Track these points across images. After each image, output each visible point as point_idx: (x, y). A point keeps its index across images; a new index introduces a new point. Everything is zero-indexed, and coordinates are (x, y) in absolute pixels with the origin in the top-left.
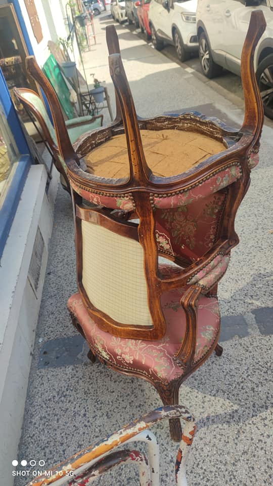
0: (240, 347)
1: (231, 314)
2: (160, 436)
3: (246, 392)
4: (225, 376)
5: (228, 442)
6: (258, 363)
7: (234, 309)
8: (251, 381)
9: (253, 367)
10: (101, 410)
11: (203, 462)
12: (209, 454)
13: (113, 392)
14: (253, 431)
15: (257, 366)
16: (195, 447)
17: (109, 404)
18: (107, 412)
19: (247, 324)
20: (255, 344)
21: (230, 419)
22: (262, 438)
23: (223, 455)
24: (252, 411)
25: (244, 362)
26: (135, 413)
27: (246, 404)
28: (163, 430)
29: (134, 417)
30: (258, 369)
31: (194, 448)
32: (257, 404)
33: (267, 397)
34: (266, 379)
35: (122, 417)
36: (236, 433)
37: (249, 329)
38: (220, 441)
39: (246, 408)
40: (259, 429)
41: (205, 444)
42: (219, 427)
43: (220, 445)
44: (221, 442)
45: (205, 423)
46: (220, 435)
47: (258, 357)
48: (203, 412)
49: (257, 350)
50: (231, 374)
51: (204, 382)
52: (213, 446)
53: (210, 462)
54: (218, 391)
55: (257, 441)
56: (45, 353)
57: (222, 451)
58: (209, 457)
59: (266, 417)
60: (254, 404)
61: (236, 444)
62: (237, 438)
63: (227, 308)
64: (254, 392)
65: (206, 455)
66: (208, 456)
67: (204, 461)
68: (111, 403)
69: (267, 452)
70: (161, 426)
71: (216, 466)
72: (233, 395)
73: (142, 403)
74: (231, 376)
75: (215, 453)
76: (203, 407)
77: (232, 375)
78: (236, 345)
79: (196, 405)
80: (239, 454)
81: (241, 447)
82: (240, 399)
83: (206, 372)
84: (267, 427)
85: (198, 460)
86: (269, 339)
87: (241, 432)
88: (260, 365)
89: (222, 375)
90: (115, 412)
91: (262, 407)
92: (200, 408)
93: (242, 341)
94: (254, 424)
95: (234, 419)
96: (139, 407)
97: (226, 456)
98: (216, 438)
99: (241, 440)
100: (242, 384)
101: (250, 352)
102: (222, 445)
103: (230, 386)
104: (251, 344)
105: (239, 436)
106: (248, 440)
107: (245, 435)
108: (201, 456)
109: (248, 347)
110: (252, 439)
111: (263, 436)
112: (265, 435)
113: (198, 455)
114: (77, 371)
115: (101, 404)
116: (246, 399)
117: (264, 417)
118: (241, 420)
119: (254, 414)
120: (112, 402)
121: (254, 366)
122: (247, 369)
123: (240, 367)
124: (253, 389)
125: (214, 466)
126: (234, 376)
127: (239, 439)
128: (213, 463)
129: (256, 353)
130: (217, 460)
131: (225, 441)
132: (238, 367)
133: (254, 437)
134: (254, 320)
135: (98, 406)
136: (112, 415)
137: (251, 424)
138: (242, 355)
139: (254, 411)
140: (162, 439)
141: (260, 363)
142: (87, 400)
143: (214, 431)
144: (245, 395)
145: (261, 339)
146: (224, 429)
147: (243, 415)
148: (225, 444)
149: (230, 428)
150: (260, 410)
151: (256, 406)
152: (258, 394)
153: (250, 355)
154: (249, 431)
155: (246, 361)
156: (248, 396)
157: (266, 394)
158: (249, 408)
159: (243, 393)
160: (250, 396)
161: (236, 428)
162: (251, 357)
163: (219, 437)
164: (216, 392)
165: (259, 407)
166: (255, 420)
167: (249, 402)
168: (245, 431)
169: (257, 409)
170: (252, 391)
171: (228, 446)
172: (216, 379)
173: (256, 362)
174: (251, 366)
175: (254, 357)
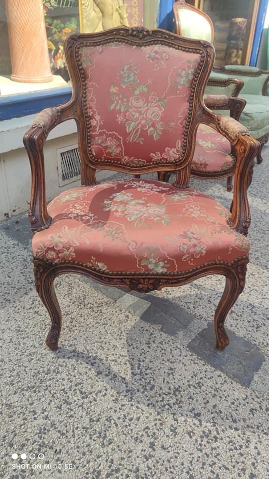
0: (147, 336)
1: (186, 308)
3: (90, 370)
4: (96, 342)
5: (13, 385)
7: (195, 306)
13: (10, 277)
14: (43, 399)
15: (135, 362)
19: (186, 327)
20: (165, 346)
21: (44, 372)
22: (40, 412)
24: (69, 386)
25: (130, 348)
27: (75, 376)
30: (132, 365)
32: (82, 386)
33: (100, 392)
34: (124, 379)
36: (29, 385)
37: (181, 332)
38: (10, 377)
39: (69, 379)
40: (49, 404)
42: (27, 368)
44: (9, 379)
45: (23, 355)
46: (17, 373)
47: (148, 357)
48: (35, 347)
49: (158, 351)
55: (32, 410)
56: (17, 222)
59: (71, 403)
60: (80, 384)
61: (15, 393)
62: (23, 390)
63: (192, 301)
64: (96, 376)
69: (23, 426)
73: (11, 300)
77: (102, 347)
78: (147, 330)
79: (40, 338)
80: (4, 402)
81: (14, 399)
82: (76, 368)
83: (88, 325)
84: (58, 410)
86: (186, 356)
87: (34, 389)
88: (139, 364)
89: (95, 339)
91: (81, 393)
92: (39, 342)
93: (157, 334)
94: (53, 396)
95: (46, 375)
96: (7, 301)
98: (11, 372)
99: (23, 394)
101: (149, 347)
102: (5, 381)
104: (161, 343)
105: (27, 390)
106: (28, 400)
107: (33, 395)
109: (154, 342)
110: (31, 404)
111: (43, 413)
112: (46, 413)
114: (14, 247)
116: (81, 374)
117: (70, 400)
118: (51, 382)
119: (66, 389)
121: (133, 359)
122: (122, 356)
123: (120, 348)
124: (99, 373)
127: (24, 392)
129: (152, 352)
131: (13, 381)
132: (118, 346)
133: (35, 404)
134: (200, 330)
137: (51, 393)
138: (138, 342)
141: (141, 363)
143: (19, 366)
145: (179, 348)
146: (26, 374)
147: (58, 381)
148: (9, 383)
149: (32, 377)
150: (76, 393)
151: (80, 386)
152: (97, 381)
153: (145, 349)
154: (40, 396)
155: (133, 350)
156: (86, 373)
157: (104, 388)
158: (71, 382)
159: (86, 368)
160: (87, 375)
161: (35, 383)
162: (143, 351)
163: (15, 373)
164: (69, 345)
165: (80, 390)
166: (58, 395)
167: (79, 378)
168: (37, 392)
169: (75, 390)
170: (96, 374)
171: (8, 387)
172: (85, 337)
173: (139, 358)
174: (131, 357)
175: (145, 354)
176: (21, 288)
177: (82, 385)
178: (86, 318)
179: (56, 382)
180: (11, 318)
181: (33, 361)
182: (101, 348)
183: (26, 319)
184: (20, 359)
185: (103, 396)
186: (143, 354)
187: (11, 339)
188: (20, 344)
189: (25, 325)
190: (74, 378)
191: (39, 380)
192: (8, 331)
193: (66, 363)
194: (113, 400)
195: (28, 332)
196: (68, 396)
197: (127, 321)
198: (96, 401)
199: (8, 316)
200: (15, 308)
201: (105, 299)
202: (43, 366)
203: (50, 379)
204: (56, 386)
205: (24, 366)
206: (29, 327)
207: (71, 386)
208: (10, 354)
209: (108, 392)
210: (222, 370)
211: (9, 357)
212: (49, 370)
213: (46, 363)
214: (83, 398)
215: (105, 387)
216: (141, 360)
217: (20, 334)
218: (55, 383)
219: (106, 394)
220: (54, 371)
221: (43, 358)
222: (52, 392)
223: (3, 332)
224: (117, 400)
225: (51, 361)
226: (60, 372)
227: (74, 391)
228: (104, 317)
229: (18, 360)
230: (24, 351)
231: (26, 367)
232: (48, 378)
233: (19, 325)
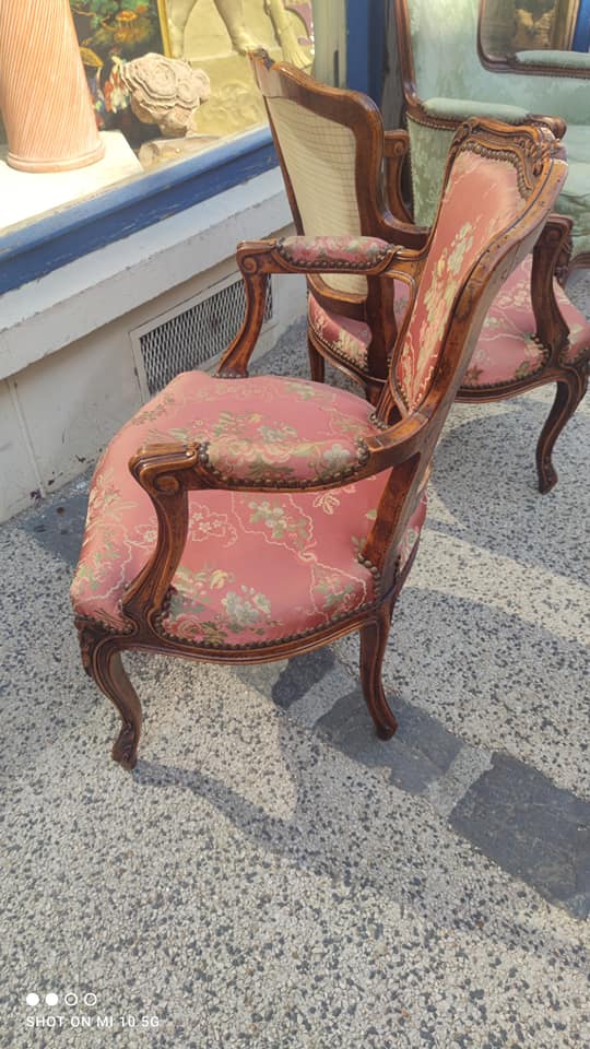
0: (360, 799)
1: (443, 719)
2: (19, 800)
3: (245, 892)
4: (254, 820)
5: (89, 937)
6: (348, 865)
7: (464, 713)
8: (286, 880)
9: (329, 863)
10: (7, 670)
11: (10, 919)
12: (38, 917)
13: (58, 660)
14: (154, 970)
15: (338, 868)
16: (35, 881)
17: (26, 673)
18: (10, 682)
19: (445, 768)
20: (400, 824)
21: (149, 902)
22: (150, 1002)
23: (53, 947)
24: (204, 935)
25: (325, 833)
26: (38, 726)
27: (214, 911)
28: (33, 797)
29: (28, 730)
31: (31, 880)
32: (232, 935)
33: (269, 946)
34: (318, 911)
35: (14, 714)
36: (123, 937)
37: (435, 784)
38: (82, 918)
39: (202, 918)
40: (167, 981)
41: (54, 895)
42: (114, 894)
43: (71, 926)
44: (80, 923)
45: (104, 860)
46: (96, 908)
47: (366, 854)
48: (126, 839)
49: (387, 838)
50: (269, 828)
51: (205, 791)
52: (59, 913)
53: (20, 933)
54: (201, 832)
55: (133, 997)
56: (60, 510)
57: (59, 937)
58: (29, 921)
59: (210, 978)
60: (226, 929)
61: (97, 957)
62: (111, 948)
63: (456, 699)
64: (259, 906)
65: (31, 913)
66: (31, 917)
67: (15, 917)
68: (32, 674)
69: (119, 1037)
70: (42, 787)
71: (19, 949)
72: (217, 870)
73: (67, 721)
74: (264, 832)
75: (48, 926)
76: (139, 832)
77: (267, 834)
78: (360, 785)
79: (135, 815)
80: (76, 977)
81: (96, 970)
82: (217, 890)
83: (232, 777)
84: (186, 994)
85: (10, 906)
86: (447, 846)
87: (134, 946)
88: (348, 872)
90: (18, 694)
91: (231, 951)
92: (134, 827)
93: (382, 792)
94: (173, 962)
95: (155, 911)
96: (57, 723)
97: (54, 953)
98: (83, 904)
99: (112, 960)
100: (258, 868)
101: (367, 829)
102: (74, 928)
103: (234, 847)
104: (392, 816)
105: (119, 949)
106: (124, 973)
107: (132, 959)
108: (22, 906)
109: (376, 814)
110: (131, 983)
111: (157, 1004)
112: (163, 1004)
113: (20, 898)
114: (60, 578)
115: (20, 661)
116: (226, 904)
117: (209, 971)
118: (166, 926)
119: (199, 943)
120: (36, 674)
121: (334, 860)
122: (311, 853)
123: (304, 834)
124: (264, 900)
125: (16, 946)
126: (270, 838)
127: (114, 954)
128: (19, 938)
129: (373, 841)
130: (33, 942)
131: (88, 928)
132: (301, 829)
133: (138, 983)
134: (476, 776)
135: (12, 662)
136: (9, 694)
137: (168, 954)
138: (343, 817)
139: (206, 940)
140: (13, 810)
141: (352, 870)
142: (13, 636)
143: (99, 891)
144: (233, 894)
145: (431, 828)
146: (115, 908)
147: (180, 924)
148: (81, 933)
149: (127, 917)
150: (220, 951)
151: (226, 936)
152: (261, 920)
153: (358, 834)
154: (147, 963)
155: (332, 836)
156: (238, 901)
157: (277, 937)
158: (208, 924)
159: (237, 887)
160: (240, 905)
161: (135, 932)
162: (354, 838)
163: (90, 909)
164: (197, 830)
165: (227, 945)
166: (184, 958)
167: (224, 914)
168: (140, 954)
169: (218, 944)
170: (259, 902)
171: (79, 942)
172: (229, 809)
173: (347, 858)
174: (329, 855)
175: (358, 846)
176: (84, 688)
177: (230, 931)
178: (228, 757)
179: (178, 927)
180: (70, 768)
181: (125, 875)
182: (264, 836)
183: (103, 768)
184: (99, 873)
185: (277, 956)
186: (355, 847)
187: (76, 823)
188: (94, 834)
189: (102, 783)
190: (214, 915)
191: (142, 924)
192: (68, 802)
193: (194, 878)
194: (298, 967)
195: (107, 802)
196: (204, 961)
197: (316, 761)
198: (262, 969)
199: (64, 762)
200: (77, 740)
201: (265, 706)
202: (148, 888)
203: (164, 921)
204: (177, 937)
205: (109, 890)
206: (110, 789)
207: (209, 935)
208: (76, 860)
209: (286, 946)
210: (527, 879)
211: (75, 869)
212: (160, 896)
213: (153, 878)
214: (235, 964)
215: (280, 934)
216: (352, 863)
217: (93, 809)
218: (175, 930)
219: (282, 953)
220: (171, 899)
221: (144, 867)
222: (170, 952)
223: (58, 806)
224: (305, 965)
225: (163, 874)
226: (184, 901)
227: (215, 947)
228: (267, 753)
229: (93, 875)
230: (104, 851)
231: (112, 891)
232: (160, 917)
233: (88, 784)
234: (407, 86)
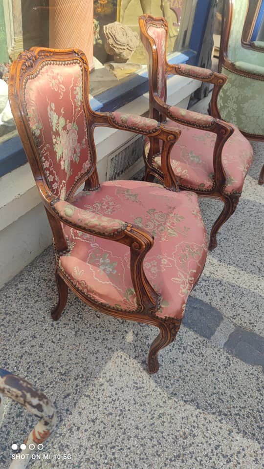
0: (254, 380)
2: (104, 390)
3: (221, 428)
4: (214, 393)
5: (159, 456)
6: (259, 412)
8: (236, 421)
9: (251, 412)
10: (76, 323)
11: (119, 450)
12: (132, 448)
13: (99, 317)
15: (256, 414)
16: (125, 430)
17: (86, 324)
18: (79, 329)
21: (181, 437)
23: (144, 462)
25: (245, 398)
26: (100, 351)
27: (211, 438)
28: (110, 388)
29: (96, 354)
30: (254, 418)
31: (123, 430)
33: (239, 452)
34: (254, 435)
35: (86, 345)
36: (175, 454)
38: (153, 447)
39: (207, 442)
41: (136, 436)
42: (164, 434)
43: (149, 451)
44: (153, 449)
45: (153, 417)
46: (158, 441)
48: (161, 407)
50: (221, 397)
51: (188, 380)
52: (142, 445)
53: (126, 457)
54: (192, 401)
57: (146, 457)
58: (129, 450)
60: (218, 446)
61: (166, 465)
62: (171, 460)
64: (229, 434)
65: (129, 446)
66: (129, 448)
67: (121, 449)
68: (88, 325)
70: (112, 382)
71: (129, 465)
72: (205, 419)
73: (113, 348)
74: (220, 399)
75: (138, 452)
76: (165, 402)
78: (252, 374)
79: (161, 394)
82: (209, 428)
83: (197, 373)
85: (117, 444)
87: (181, 458)
88: (260, 415)
89: (211, 390)
90: (85, 335)
91: (224, 456)
92: (162, 400)
93: (262, 377)
94: (201, 464)
95: (185, 440)
96: (109, 349)
97: (146, 465)
98: (151, 440)
99: (173, 466)
100: (223, 417)
101: (262, 395)
102: (151, 452)
103: (209, 407)
105: (175, 460)
107: (182, 464)
108: (123, 443)
113: (120, 439)
115: (80, 318)
116: (215, 434)
118: (192, 447)
119: (209, 454)
120: (90, 325)
121: (253, 410)
122: (242, 408)
123: (237, 399)
125: (127, 464)
126: (223, 402)
127: (173, 463)
128: (127, 460)
130: (134, 461)
131: (157, 451)
132: (235, 397)
135: (77, 319)
136: (80, 335)
137: (197, 460)
138: (250, 390)
139: (212, 452)
140: (103, 395)
142: (72, 305)
143: (156, 433)
144: (217, 429)
146: (166, 441)
147: (198, 446)
148: (155, 454)
149: (173, 445)
150: (219, 457)
151: (219, 450)
152: (232, 441)
153: (259, 398)
154: (189, 466)
155: (249, 399)
156: (219, 433)
157: (241, 448)
158: (210, 445)
159: (217, 426)
160: (221, 435)
161: (179, 451)
162: (258, 400)
163: (155, 442)
164: (190, 400)
165: (221, 454)
166: (205, 462)
167: (215, 440)
168: (185, 461)
169: (217, 454)
170: (228, 432)
171: (156, 459)
172: (201, 389)
173: (258, 409)
174: (250, 408)
175: (261, 403)
176: (116, 331)
177: (220, 447)
178: (192, 364)
179: (198, 448)
180: (122, 372)
181: (165, 424)
182: (220, 401)
183: (137, 371)
184: (153, 424)
185: (244, 457)
186: (259, 404)
187: (134, 400)
188: (144, 404)
189: (140, 379)
190: (211, 440)
191: (181, 447)
192: (127, 389)
193: (197, 423)
194: (254, 461)
195: (146, 388)
196: (214, 462)
197: (230, 364)
198: (239, 463)
199: (118, 369)
200: (121, 358)
201: (200, 338)
202: (178, 430)
203: (190, 445)
204: (199, 452)
205: (161, 432)
206: (145, 381)
207: (212, 450)
208: (141, 418)
209: (246, 452)
211: (142, 423)
212: (185, 433)
213: (179, 425)
214: (227, 462)
215: (241, 446)
216: (261, 411)
217: (140, 392)
218: (197, 449)
219: (245, 455)
220: (190, 434)
221: (173, 419)
222: (198, 459)
223: (123, 391)
224: (256, 460)
225: (182, 422)
226: (196, 434)
227: (217, 455)
228: (209, 361)
229: (151, 425)
230: (152, 413)
231: (162, 433)
232: (188, 443)
233: (134, 380)
234: (225, 54)
